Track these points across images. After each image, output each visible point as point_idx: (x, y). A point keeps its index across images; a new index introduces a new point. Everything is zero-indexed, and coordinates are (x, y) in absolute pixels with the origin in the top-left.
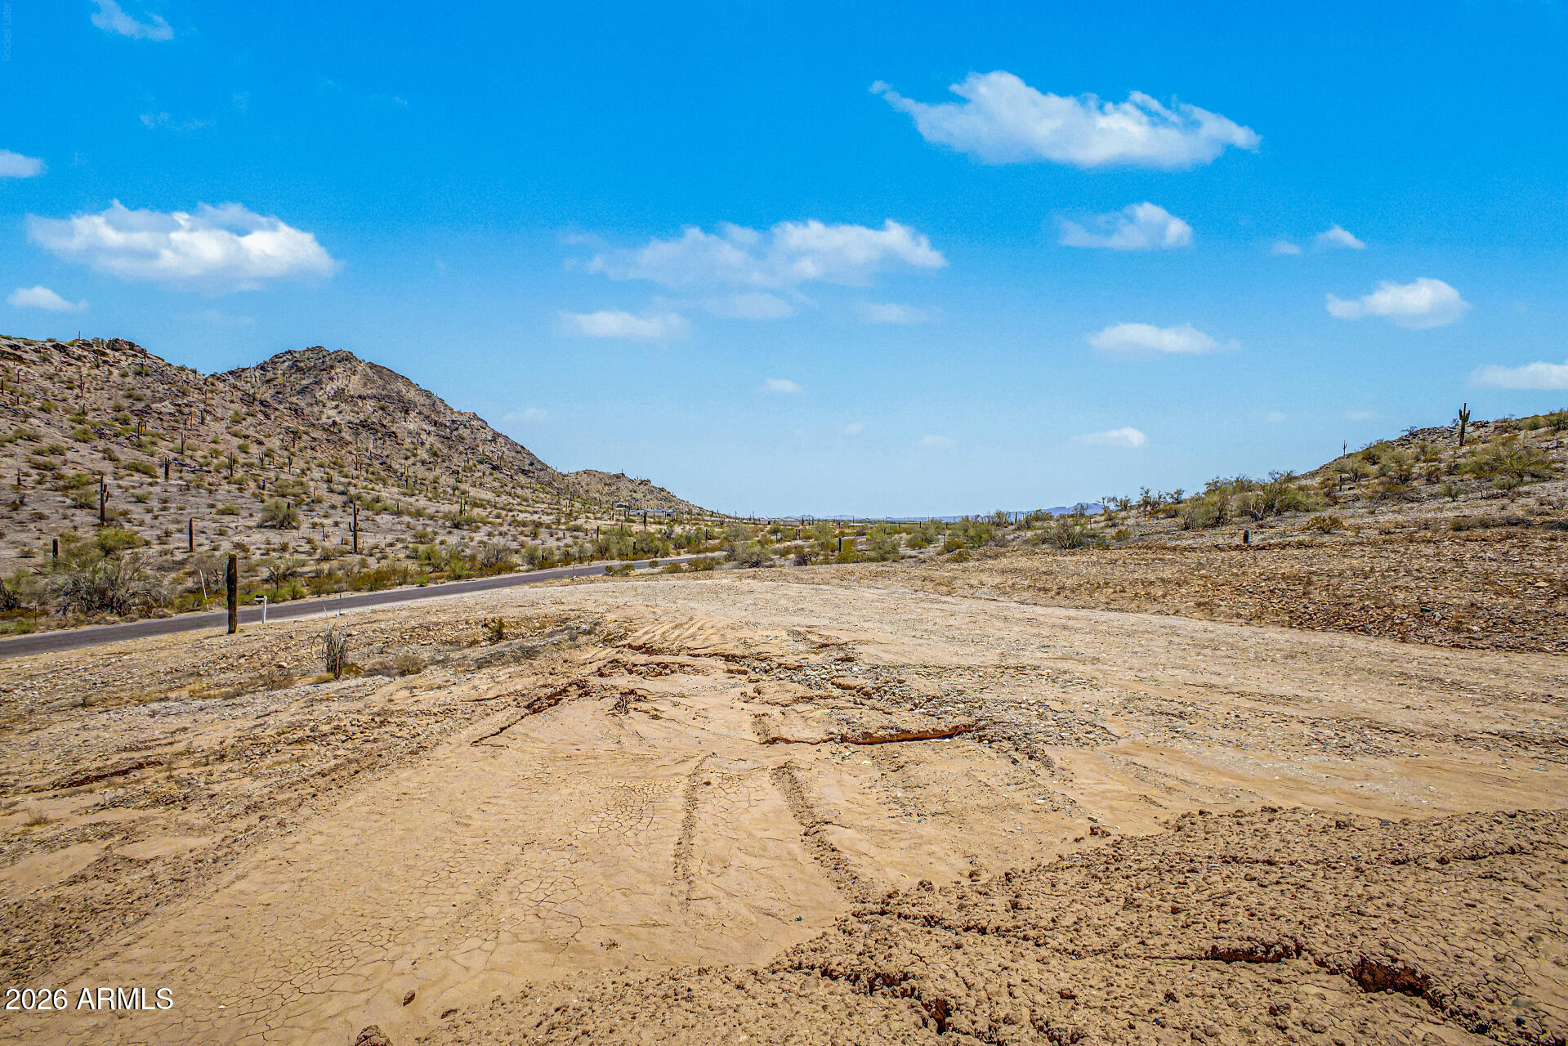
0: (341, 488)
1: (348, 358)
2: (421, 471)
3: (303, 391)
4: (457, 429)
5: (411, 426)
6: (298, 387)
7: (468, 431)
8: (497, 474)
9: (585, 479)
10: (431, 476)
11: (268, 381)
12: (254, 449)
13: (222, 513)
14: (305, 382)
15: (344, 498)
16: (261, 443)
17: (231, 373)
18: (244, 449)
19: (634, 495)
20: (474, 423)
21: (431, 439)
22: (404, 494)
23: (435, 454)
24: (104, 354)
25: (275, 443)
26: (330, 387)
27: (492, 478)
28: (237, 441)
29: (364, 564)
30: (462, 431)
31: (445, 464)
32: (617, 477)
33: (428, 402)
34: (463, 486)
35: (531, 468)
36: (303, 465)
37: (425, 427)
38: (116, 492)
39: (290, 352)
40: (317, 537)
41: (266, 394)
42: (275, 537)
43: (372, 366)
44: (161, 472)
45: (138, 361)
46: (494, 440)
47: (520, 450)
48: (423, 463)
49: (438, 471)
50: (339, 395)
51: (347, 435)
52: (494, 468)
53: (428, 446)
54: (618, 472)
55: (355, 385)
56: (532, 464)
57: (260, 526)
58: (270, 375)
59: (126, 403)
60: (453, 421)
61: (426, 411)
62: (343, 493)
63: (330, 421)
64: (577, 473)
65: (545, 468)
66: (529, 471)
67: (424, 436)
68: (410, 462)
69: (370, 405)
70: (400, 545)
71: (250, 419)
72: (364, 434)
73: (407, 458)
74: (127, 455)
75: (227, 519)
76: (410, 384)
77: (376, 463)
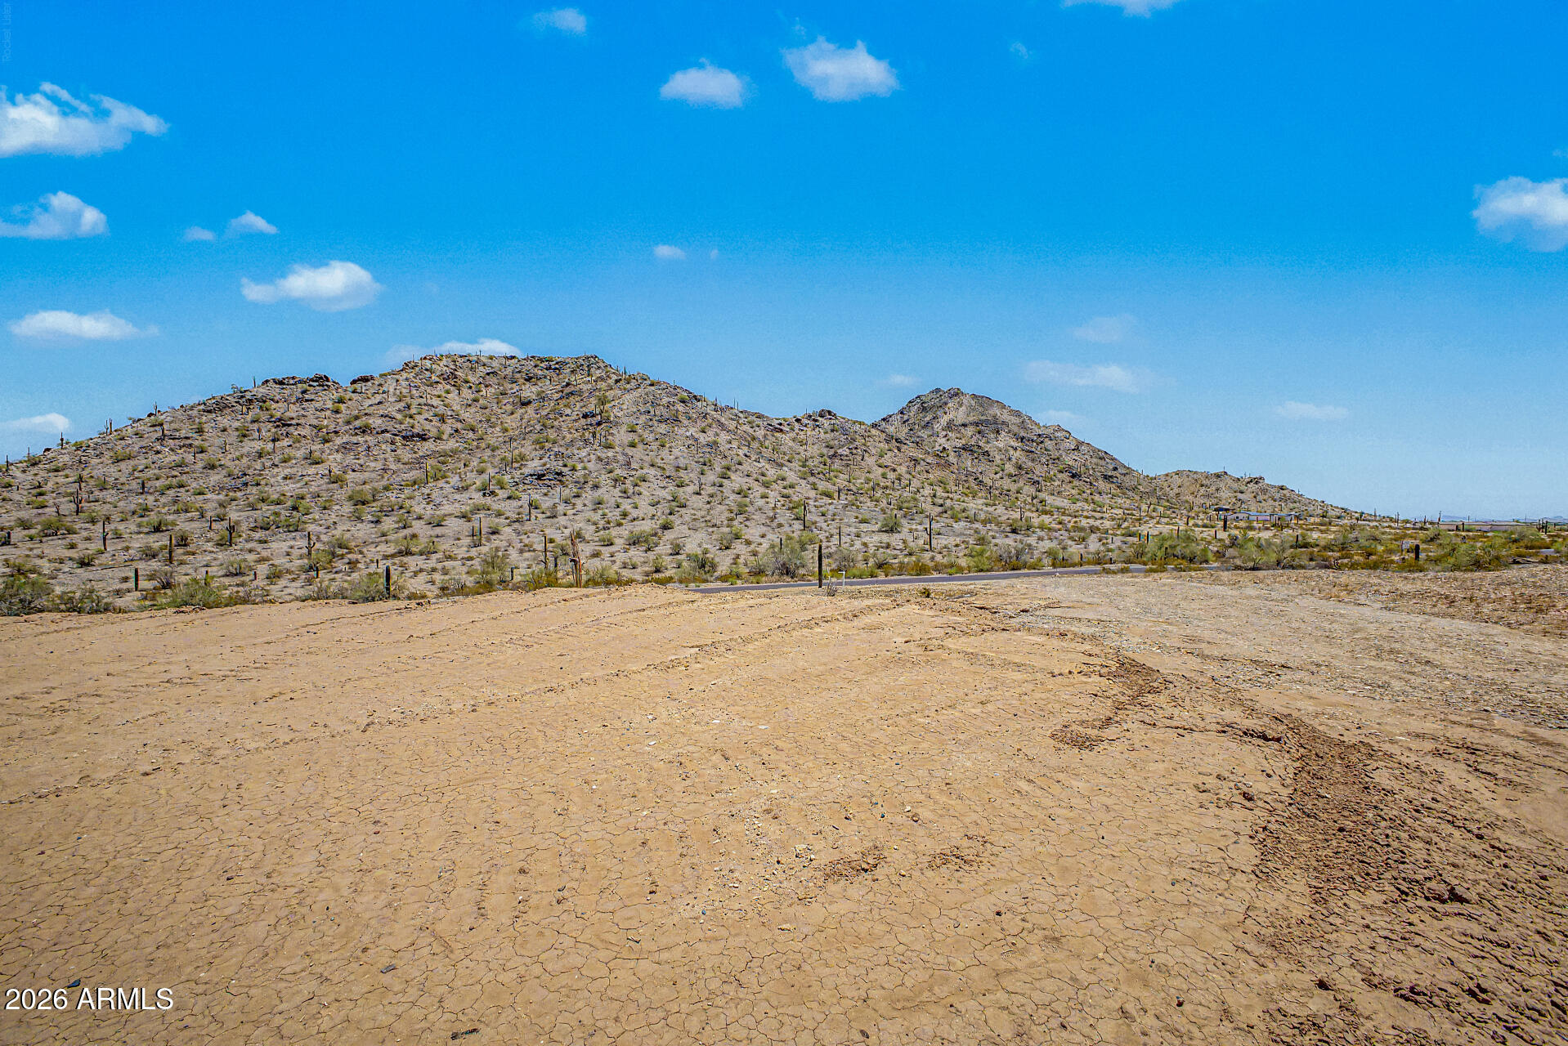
0: (941, 502)
1: (956, 394)
2: (1007, 484)
3: (927, 425)
4: (1042, 442)
5: (1001, 445)
6: (923, 424)
7: (1054, 442)
8: (1076, 482)
9: (1177, 480)
10: (1014, 487)
11: (904, 422)
12: (892, 476)
13: (860, 522)
14: (928, 419)
15: (940, 509)
16: (894, 470)
17: (884, 420)
18: (884, 476)
19: (1240, 496)
20: (1058, 434)
21: (1018, 454)
22: (987, 505)
23: (1020, 468)
24: (817, 421)
25: (902, 470)
26: (944, 420)
27: (1070, 485)
28: (881, 471)
29: (932, 558)
30: (1048, 443)
31: (1029, 476)
32: (1218, 476)
33: (1018, 421)
34: (1042, 495)
35: (1114, 474)
36: (919, 485)
37: (1013, 444)
38: (813, 509)
39: (919, 397)
40: (910, 539)
41: (903, 433)
42: (885, 538)
43: (974, 396)
44: (836, 495)
45: (832, 422)
46: (1077, 449)
47: (1103, 456)
48: (1010, 476)
49: (1021, 484)
50: (950, 426)
51: (952, 458)
52: (1073, 476)
53: (1014, 460)
54: (1219, 470)
55: (960, 416)
56: (1115, 469)
57: (880, 531)
58: (906, 417)
59: (825, 451)
60: (1039, 435)
61: (1015, 429)
62: (941, 506)
63: (941, 448)
64: (1167, 475)
65: (1129, 471)
66: (1111, 477)
67: (1012, 452)
68: (998, 476)
69: (970, 431)
70: (963, 546)
71: (889, 453)
72: (965, 454)
73: (996, 473)
74: (823, 485)
75: (862, 526)
76: (1004, 407)
77: (971, 479)
